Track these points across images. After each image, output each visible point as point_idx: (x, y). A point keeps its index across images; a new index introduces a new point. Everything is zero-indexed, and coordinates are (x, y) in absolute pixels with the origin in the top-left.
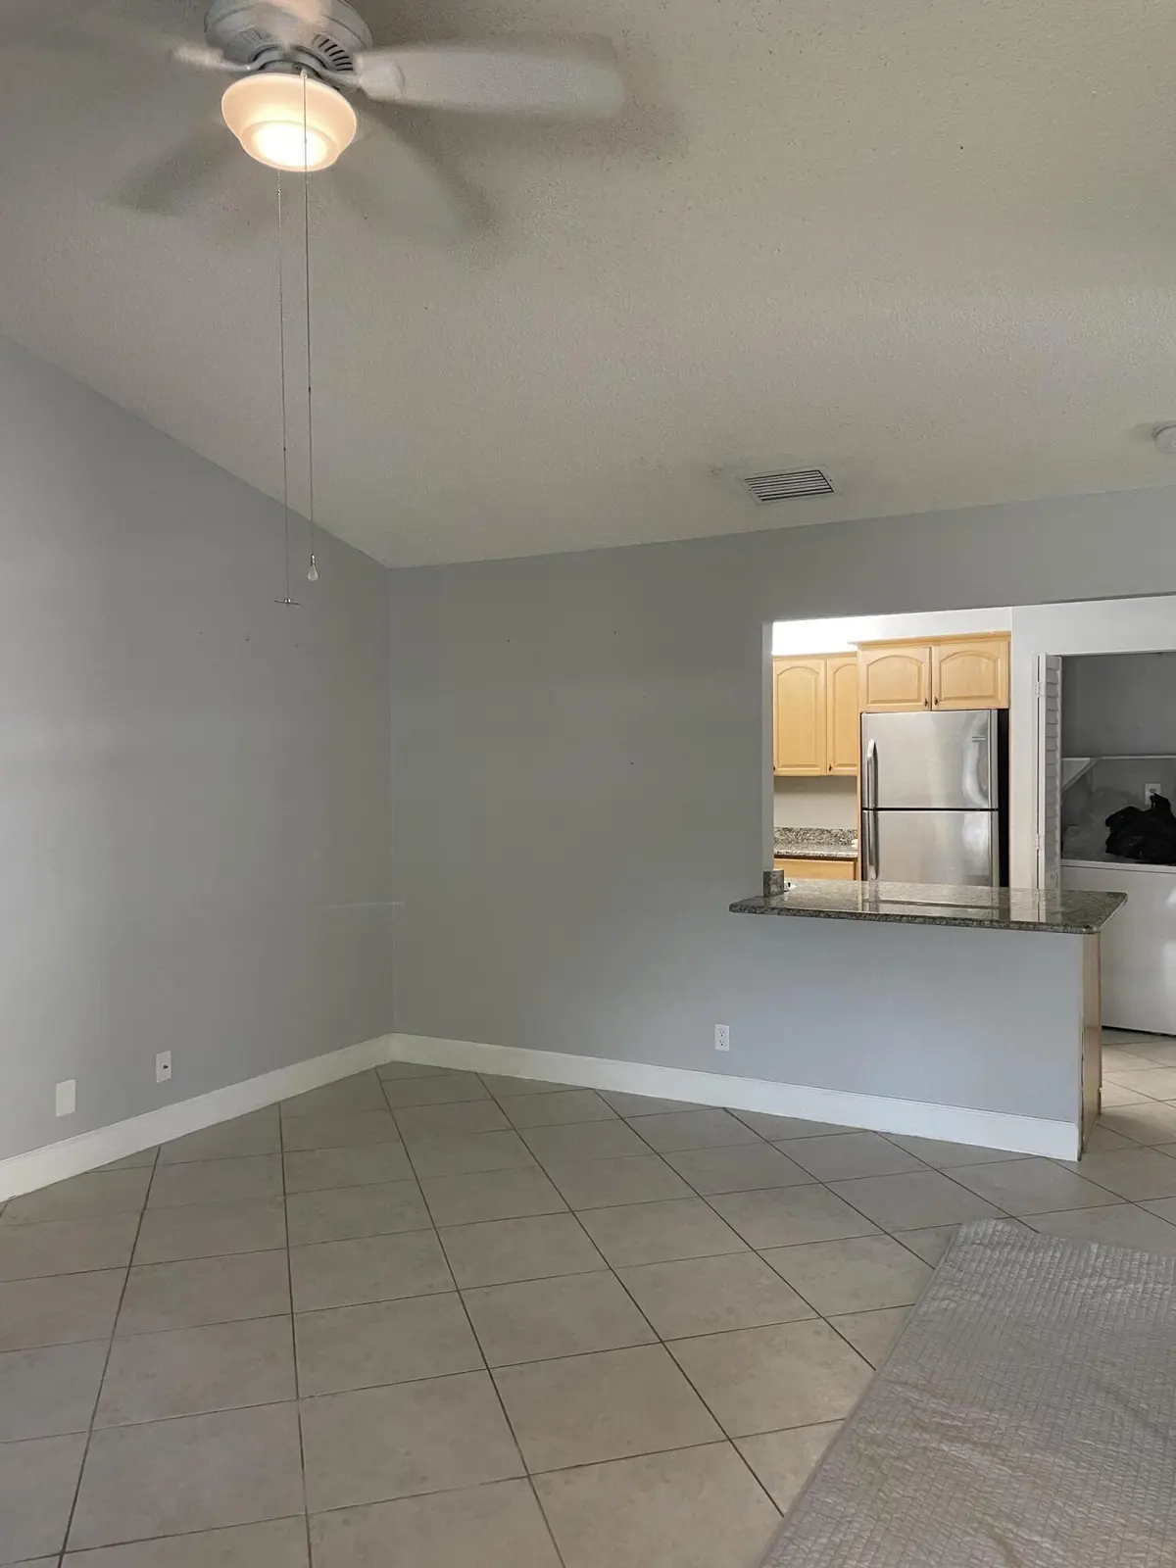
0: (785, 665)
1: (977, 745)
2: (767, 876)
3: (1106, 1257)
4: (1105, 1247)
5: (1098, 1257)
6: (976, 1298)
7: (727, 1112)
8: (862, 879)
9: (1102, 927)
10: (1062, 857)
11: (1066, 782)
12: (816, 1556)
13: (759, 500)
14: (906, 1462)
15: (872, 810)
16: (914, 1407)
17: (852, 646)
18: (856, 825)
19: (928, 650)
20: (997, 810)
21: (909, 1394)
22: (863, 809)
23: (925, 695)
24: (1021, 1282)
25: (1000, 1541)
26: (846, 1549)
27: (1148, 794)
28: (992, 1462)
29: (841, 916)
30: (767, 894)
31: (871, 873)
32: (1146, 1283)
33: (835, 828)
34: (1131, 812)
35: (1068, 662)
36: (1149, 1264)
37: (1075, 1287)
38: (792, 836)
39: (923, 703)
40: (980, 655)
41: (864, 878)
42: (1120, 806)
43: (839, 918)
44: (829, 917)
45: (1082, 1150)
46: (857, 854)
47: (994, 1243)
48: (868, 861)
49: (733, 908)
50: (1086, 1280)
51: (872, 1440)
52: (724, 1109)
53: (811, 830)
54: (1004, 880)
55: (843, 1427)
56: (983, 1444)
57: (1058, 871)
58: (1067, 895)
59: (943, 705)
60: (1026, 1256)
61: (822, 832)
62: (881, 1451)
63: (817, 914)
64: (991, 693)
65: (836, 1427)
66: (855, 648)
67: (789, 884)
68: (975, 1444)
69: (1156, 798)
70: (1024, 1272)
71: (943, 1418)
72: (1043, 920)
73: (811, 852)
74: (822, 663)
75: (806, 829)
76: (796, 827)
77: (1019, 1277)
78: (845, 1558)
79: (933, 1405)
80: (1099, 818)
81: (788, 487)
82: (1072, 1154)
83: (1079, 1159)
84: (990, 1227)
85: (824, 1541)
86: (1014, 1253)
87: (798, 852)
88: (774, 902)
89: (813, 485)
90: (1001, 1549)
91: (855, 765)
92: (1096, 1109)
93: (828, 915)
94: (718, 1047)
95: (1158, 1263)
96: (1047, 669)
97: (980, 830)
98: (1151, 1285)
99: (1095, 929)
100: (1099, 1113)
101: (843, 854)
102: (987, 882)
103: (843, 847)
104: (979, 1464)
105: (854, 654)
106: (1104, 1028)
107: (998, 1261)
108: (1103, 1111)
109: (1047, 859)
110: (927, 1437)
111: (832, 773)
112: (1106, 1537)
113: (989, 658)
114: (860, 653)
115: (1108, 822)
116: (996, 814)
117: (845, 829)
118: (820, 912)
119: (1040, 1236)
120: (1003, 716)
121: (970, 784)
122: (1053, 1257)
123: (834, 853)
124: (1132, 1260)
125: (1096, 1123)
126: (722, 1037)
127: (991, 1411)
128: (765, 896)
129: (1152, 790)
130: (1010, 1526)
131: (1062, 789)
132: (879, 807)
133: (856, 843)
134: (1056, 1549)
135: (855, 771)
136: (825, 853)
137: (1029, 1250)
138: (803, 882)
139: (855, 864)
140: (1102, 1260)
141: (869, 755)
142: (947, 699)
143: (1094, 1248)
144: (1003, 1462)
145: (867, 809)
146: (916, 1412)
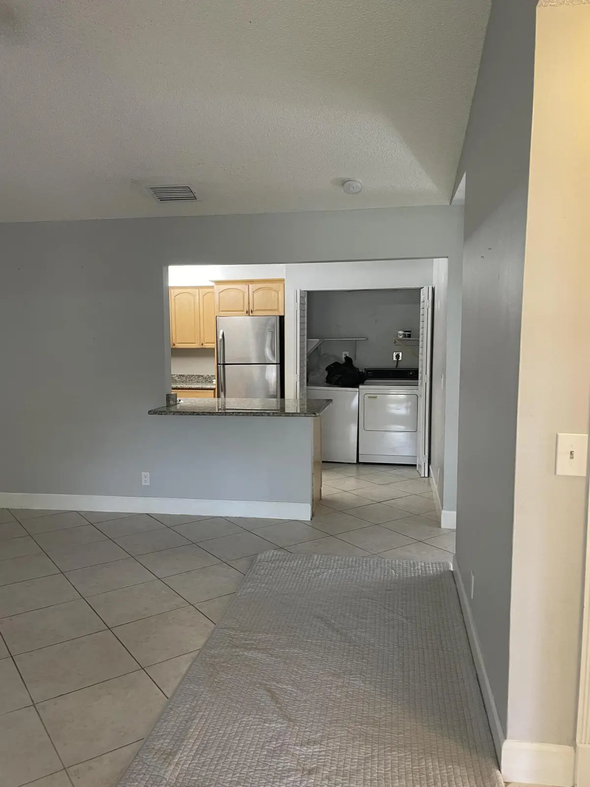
0: (177, 291)
1: (270, 333)
2: (168, 397)
3: (320, 560)
4: (320, 556)
5: (317, 560)
6: (263, 585)
7: (149, 515)
8: (218, 397)
9: (321, 413)
10: (307, 385)
11: (309, 350)
12: (184, 714)
13: (159, 200)
14: (228, 663)
15: (222, 365)
16: (233, 638)
17: (211, 282)
18: (215, 373)
19: (247, 286)
20: (279, 364)
21: (231, 632)
22: (218, 364)
23: (246, 308)
24: (284, 575)
25: (269, 691)
26: (198, 708)
27: (344, 356)
28: (267, 656)
29: (204, 414)
30: (168, 405)
31: (222, 394)
32: (336, 569)
33: (205, 374)
34: (336, 364)
35: (310, 294)
36: (338, 560)
37: (306, 574)
38: (184, 379)
39: (245, 312)
40: (270, 289)
41: (219, 397)
42: (332, 361)
43: (203, 415)
44: (199, 414)
45: (313, 515)
46: (215, 387)
47: (273, 560)
48: (221, 389)
49: (150, 412)
50: (311, 571)
51: (212, 656)
52: (147, 514)
53: (193, 375)
54: (282, 395)
55: (199, 654)
56: (263, 649)
57: (306, 390)
58: (308, 400)
59: (255, 313)
60: (286, 564)
61: (199, 376)
62: (216, 660)
63: (193, 413)
64: (276, 308)
65: (195, 654)
66: (213, 284)
67: (180, 400)
68: (260, 650)
69: (347, 358)
70: (285, 571)
71: (246, 641)
72: (299, 411)
73: (193, 386)
74: (197, 290)
75: (191, 375)
76: (186, 374)
77: (283, 573)
78: (198, 712)
79: (242, 636)
80: (323, 367)
81: (174, 194)
82: (308, 517)
83: (311, 519)
84: (270, 553)
85: (188, 706)
86: (281, 564)
87: (187, 386)
88: (172, 409)
89: (185, 195)
90: (269, 694)
91: (214, 343)
92: (319, 497)
93: (198, 414)
94: (144, 484)
95: (342, 560)
96: (300, 297)
97: (272, 373)
98: (338, 570)
99: (317, 414)
100: (321, 499)
101: (208, 386)
102: (275, 397)
103: (209, 384)
104: (261, 658)
105: (212, 287)
106: (323, 462)
107: (274, 567)
108: (322, 498)
109: (301, 385)
110: (237, 650)
111: (203, 347)
112: (315, 681)
113: (275, 291)
114: (216, 287)
115: (327, 369)
116: (279, 365)
117: (210, 375)
118: (194, 412)
119: (293, 555)
120: (282, 319)
121: (268, 352)
122: (298, 563)
123: (204, 386)
124: (331, 560)
125: (319, 504)
126: (146, 478)
127: (267, 634)
128: (167, 406)
129: (345, 355)
130: (274, 683)
131: (307, 354)
132: (226, 363)
133: (215, 381)
134: (293, 689)
135: (214, 346)
136: (200, 386)
137: (288, 562)
138: (187, 400)
139: (214, 392)
140: (318, 561)
141: (220, 337)
142: (257, 310)
143: (316, 557)
144: (272, 655)
145: (220, 364)
146: (234, 640)
